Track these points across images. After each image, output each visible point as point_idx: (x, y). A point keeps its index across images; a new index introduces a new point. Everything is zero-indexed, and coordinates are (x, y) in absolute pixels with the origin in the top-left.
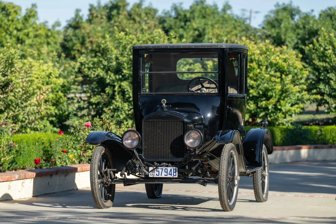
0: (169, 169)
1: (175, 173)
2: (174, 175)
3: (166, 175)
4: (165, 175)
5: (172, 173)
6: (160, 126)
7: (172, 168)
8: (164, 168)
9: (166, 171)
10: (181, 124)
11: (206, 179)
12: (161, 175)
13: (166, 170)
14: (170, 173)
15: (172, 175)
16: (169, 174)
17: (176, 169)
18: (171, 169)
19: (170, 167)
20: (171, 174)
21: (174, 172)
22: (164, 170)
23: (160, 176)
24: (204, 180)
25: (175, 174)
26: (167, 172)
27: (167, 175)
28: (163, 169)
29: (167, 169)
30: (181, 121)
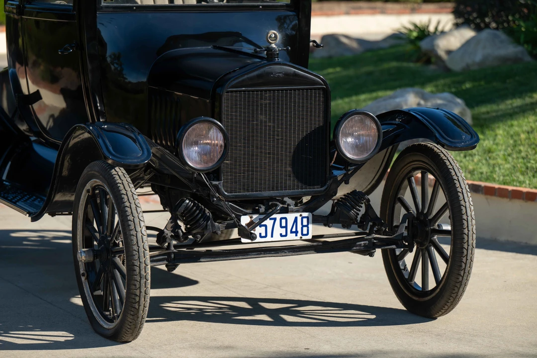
0: (291, 217)
1: (305, 229)
2: (303, 234)
3: (284, 234)
4: (281, 235)
5: (299, 229)
6: (266, 104)
7: (298, 215)
8: (278, 216)
9: (284, 224)
10: (319, 97)
11: (375, 239)
12: (272, 236)
13: (284, 221)
14: (294, 230)
15: (299, 234)
16: (292, 232)
17: (307, 218)
18: (296, 218)
19: (293, 211)
20: (296, 232)
21: (303, 226)
22: (278, 222)
23: (269, 238)
24: (369, 240)
25: (305, 232)
26: (286, 227)
27: (286, 235)
28: (275, 219)
29: (286, 218)
30: (319, 89)
